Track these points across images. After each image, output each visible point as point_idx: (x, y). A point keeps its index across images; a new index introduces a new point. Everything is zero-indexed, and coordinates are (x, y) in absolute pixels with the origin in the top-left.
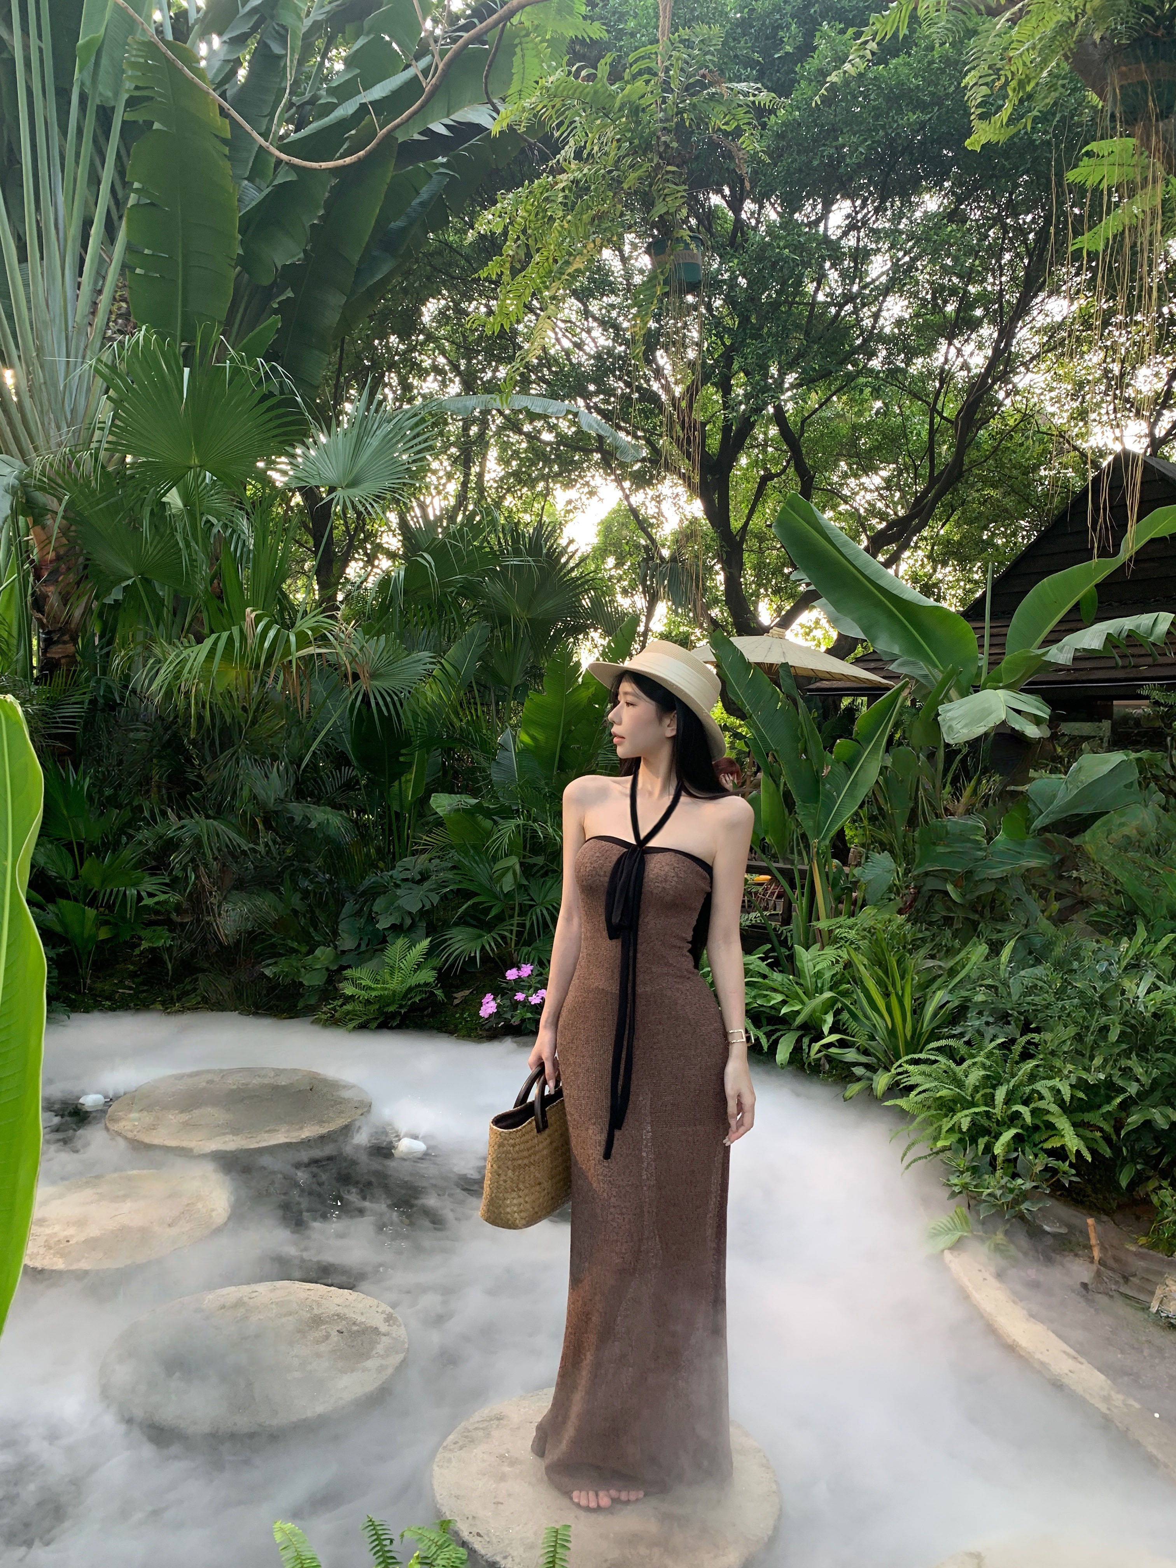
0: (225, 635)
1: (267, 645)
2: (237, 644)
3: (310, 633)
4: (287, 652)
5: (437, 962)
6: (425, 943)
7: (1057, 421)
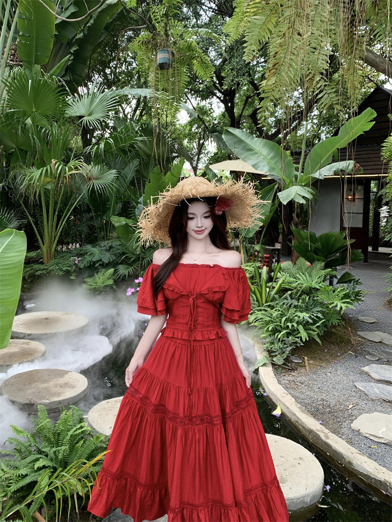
0: (45, 168)
2: (49, 171)
3: (73, 167)
4: (65, 173)
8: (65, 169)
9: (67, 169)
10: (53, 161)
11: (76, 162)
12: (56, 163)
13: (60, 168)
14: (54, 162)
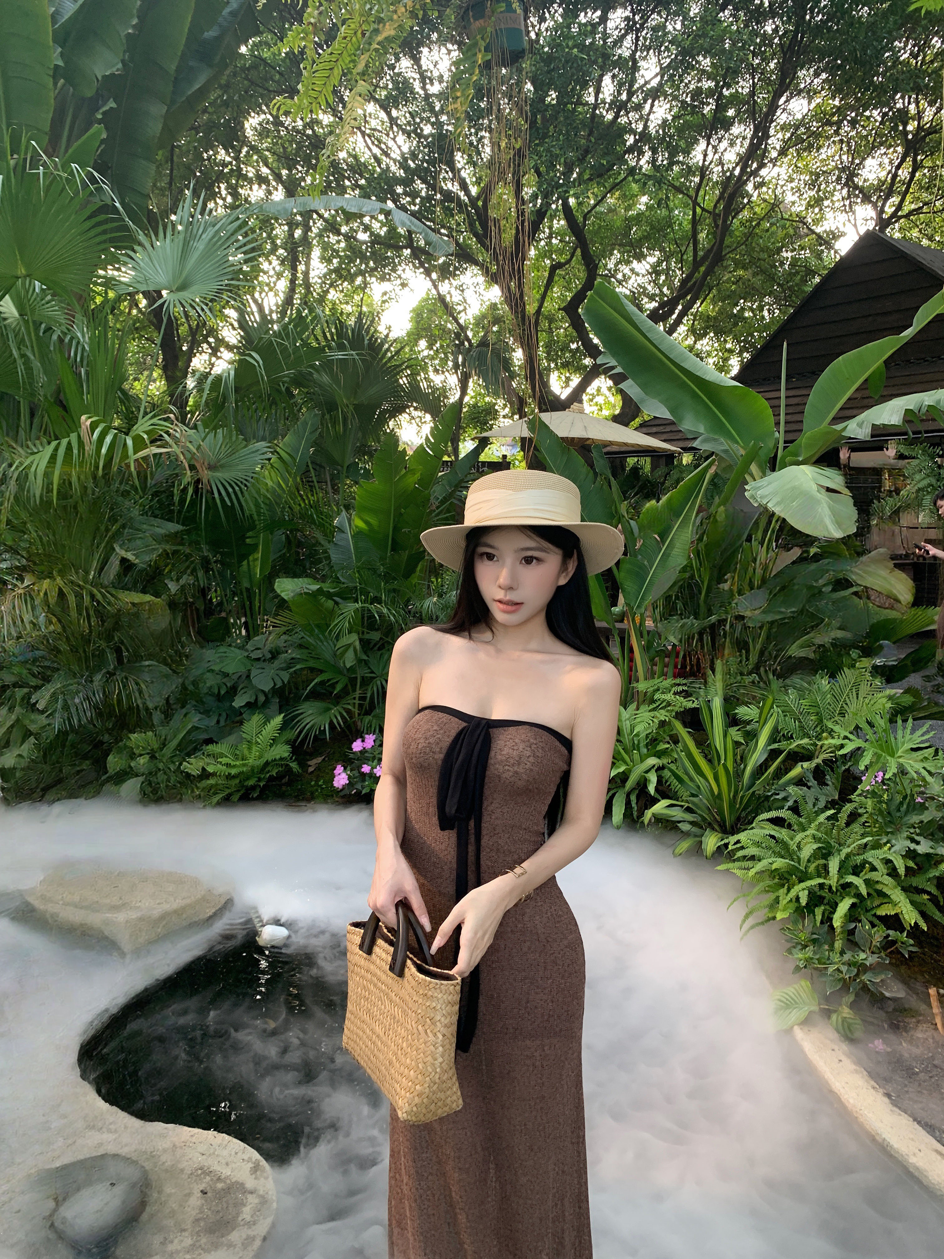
0: (64, 442)
1: (104, 451)
2: (75, 451)
3: (145, 436)
4: (125, 456)
5: (291, 735)
6: (278, 720)
7: (797, 209)
8: (125, 444)
9: (129, 442)
10: (86, 421)
11: (155, 420)
12: (93, 426)
13: (108, 439)
14: (88, 423)
